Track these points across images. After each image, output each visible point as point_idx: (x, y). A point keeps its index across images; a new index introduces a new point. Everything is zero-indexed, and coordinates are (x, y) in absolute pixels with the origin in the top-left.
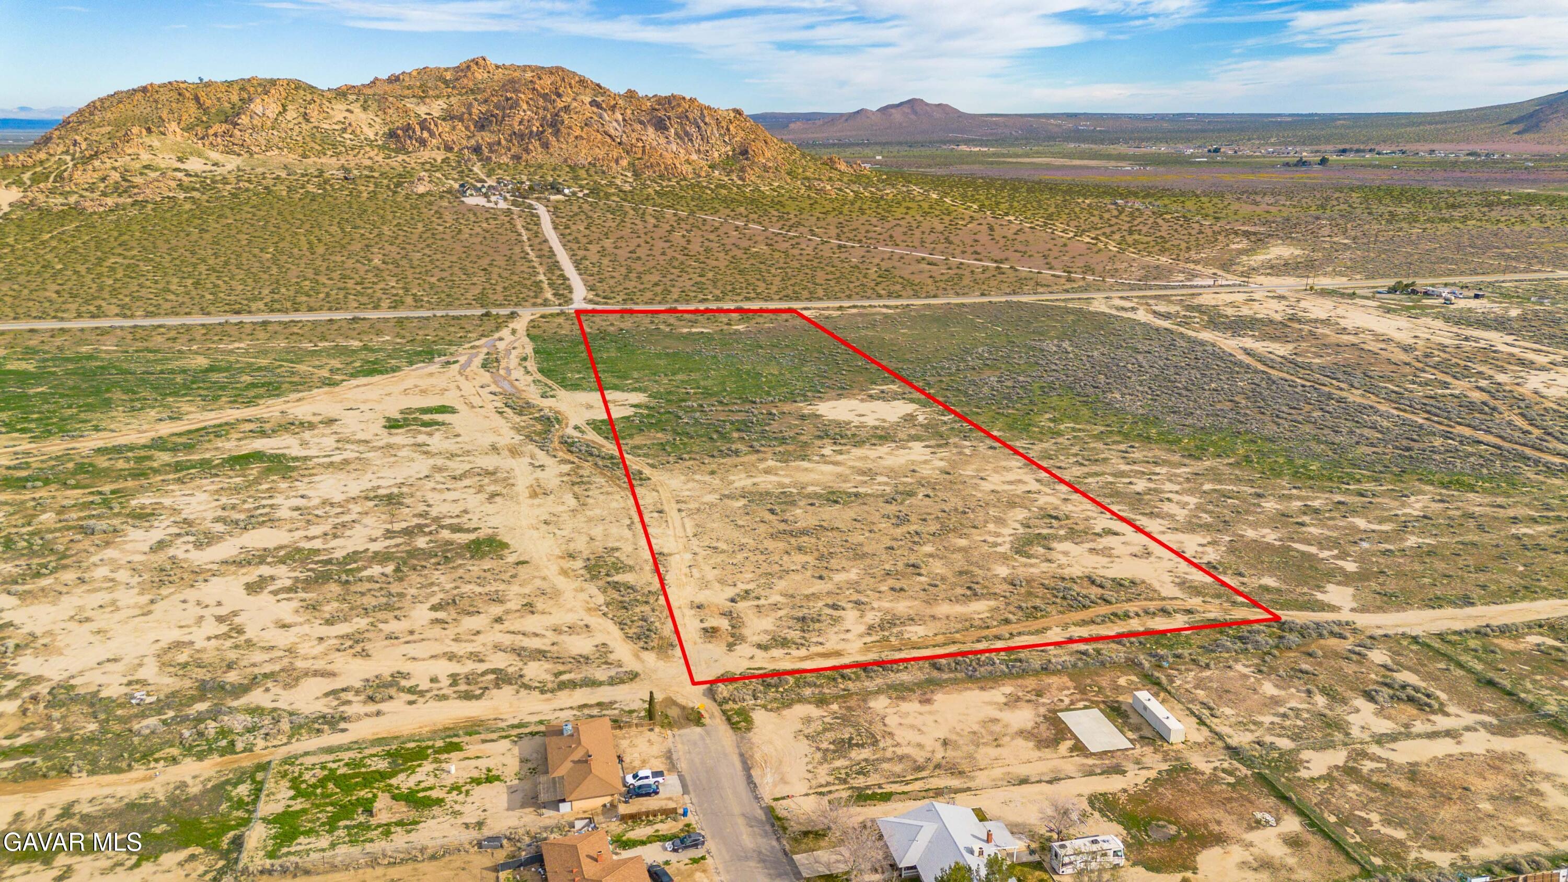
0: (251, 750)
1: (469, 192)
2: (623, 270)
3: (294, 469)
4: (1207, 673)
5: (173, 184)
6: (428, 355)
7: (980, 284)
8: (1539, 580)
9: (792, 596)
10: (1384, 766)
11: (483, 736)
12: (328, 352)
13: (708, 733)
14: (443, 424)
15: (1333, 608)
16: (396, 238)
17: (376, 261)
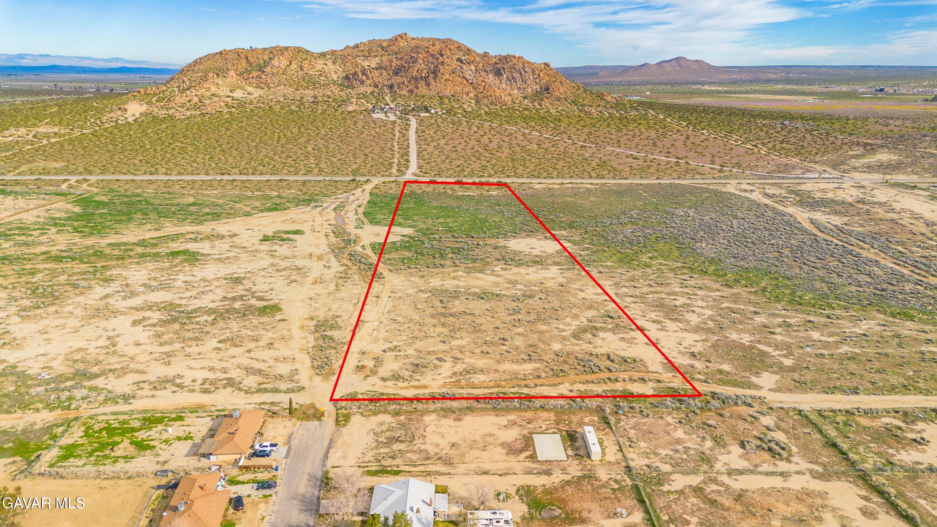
0: (78, 409)
1: (376, 111)
2: (444, 157)
3: (200, 260)
4: (646, 420)
5: (223, 104)
6: (308, 202)
7: (659, 173)
8: (918, 382)
9: (420, 352)
10: (723, 489)
11: (198, 414)
12: (257, 198)
13: (320, 425)
14: (292, 240)
15: (757, 387)
16: (326, 136)
17: (310, 148)
